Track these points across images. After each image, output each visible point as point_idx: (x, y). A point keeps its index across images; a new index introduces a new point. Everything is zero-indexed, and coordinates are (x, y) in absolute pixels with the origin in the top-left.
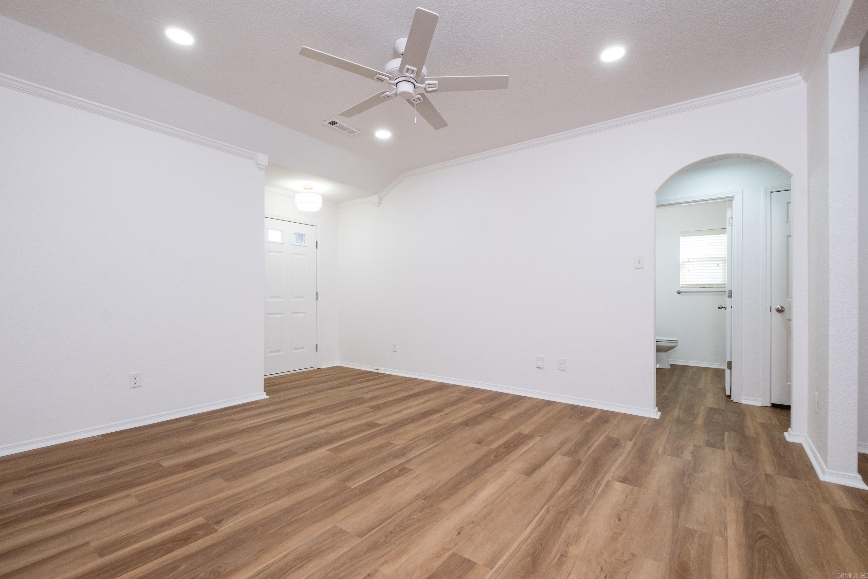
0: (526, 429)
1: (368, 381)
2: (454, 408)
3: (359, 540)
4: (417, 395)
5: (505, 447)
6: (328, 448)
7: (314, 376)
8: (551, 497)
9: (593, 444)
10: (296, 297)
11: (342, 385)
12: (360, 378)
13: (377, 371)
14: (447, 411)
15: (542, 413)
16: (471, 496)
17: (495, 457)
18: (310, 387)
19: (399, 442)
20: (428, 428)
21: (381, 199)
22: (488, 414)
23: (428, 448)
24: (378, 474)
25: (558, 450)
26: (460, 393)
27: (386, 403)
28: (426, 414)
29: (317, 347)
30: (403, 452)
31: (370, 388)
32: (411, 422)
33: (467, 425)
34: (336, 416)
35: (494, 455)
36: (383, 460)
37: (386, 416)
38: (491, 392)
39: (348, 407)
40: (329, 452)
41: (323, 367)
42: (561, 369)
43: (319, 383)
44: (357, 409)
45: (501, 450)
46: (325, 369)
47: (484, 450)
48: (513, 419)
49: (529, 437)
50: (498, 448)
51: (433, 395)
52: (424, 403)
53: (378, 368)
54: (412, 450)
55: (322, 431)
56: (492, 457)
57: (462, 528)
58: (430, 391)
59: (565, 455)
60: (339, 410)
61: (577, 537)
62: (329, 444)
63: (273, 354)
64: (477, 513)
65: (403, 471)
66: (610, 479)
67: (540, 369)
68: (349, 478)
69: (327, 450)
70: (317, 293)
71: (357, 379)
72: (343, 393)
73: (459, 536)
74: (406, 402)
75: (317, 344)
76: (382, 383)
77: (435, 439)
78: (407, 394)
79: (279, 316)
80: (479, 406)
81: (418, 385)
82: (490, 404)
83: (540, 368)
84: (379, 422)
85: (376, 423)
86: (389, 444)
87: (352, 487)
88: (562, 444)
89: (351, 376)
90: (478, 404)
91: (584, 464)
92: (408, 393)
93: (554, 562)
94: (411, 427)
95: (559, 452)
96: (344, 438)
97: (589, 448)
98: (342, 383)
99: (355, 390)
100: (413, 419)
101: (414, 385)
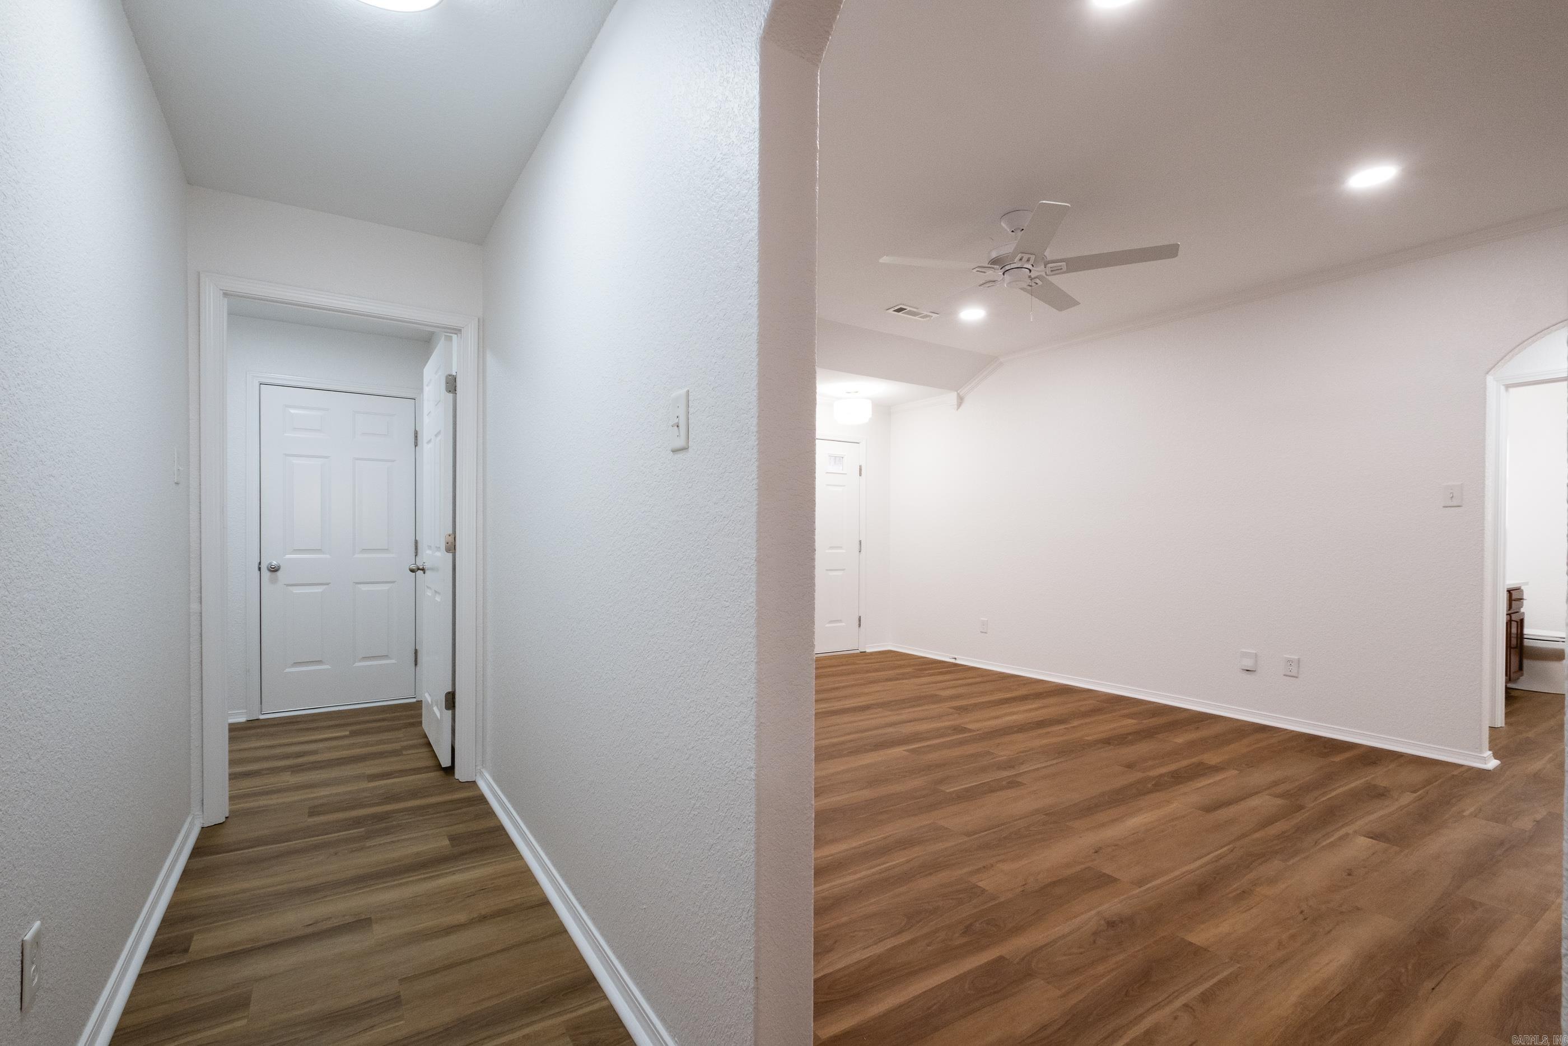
0: (1212, 758)
1: (941, 673)
2: (1087, 720)
3: (966, 839)
4: (1024, 698)
5: (1172, 776)
6: (905, 749)
7: (858, 662)
8: (1239, 838)
9: (1334, 789)
10: (831, 547)
11: (904, 676)
12: (930, 669)
13: (953, 661)
14: (1075, 723)
15: (1245, 741)
16: (1113, 821)
17: (1155, 785)
18: (858, 676)
19: (1003, 754)
20: (1045, 741)
21: (961, 400)
22: (1148, 734)
23: (1049, 763)
24: (979, 783)
25: (1265, 789)
27: (975, 705)
28: (1041, 724)
29: (860, 620)
30: (1009, 764)
31: (948, 683)
32: (1018, 732)
33: (1109, 744)
34: (905, 714)
35: (1153, 783)
36: (984, 769)
37: (978, 721)
38: (1155, 704)
39: (919, 705)
40: (908, 753)
41: (868, 651)
42: (1289, 673)
43: (868, 672)
44: (934, 709)
45: (1166, 778)
46: (872, 654)
47: (1136, 776)
48: (1191, 744)
49: (1216, 769)
50: (1161, 776)
51: (1052, 700)
52: (1036, 709)
53: (956, 657)
54: (1023, 764)
55: (891, 730)
56: (1150, 786)
57: (1100, 848)
58: (1045, 694)
59: (1277, 797)
60: (908, 708)
61: (1272, 881)
62: (902, 744)
64: (1123, 837)
65: (1013, 784)
66: (1350, 832)
67: (1247, 672)
68: (941, 781)
69: (907, 751)
70: (860, 542)
71: (926, 670)
72: (909, 687)
73: (1096, 854)
74: (1007, 705)
75: (860, 617)
76: (965, 678)
77: (1057, 755)
78: (1008, 695)
80: (1131, 721)
81: (1025, 684)
82: (1151, 720)
83: (1247, 670)
84: (970, 726)
85: (965, 728)
86: (988, 753)
87: (948, 791)
88: (1275, 784)
89: (914, 665)
90: (1129, 718)
91: (1308, 811)
93: (1231, 895)
94: (1020, 737)
95: (1267, 792)
96: (920, 741)
97: (1324, 794)
98: (903, 674)
99: (924, 684)
100: (1022, 728)
101: (1018, 685)
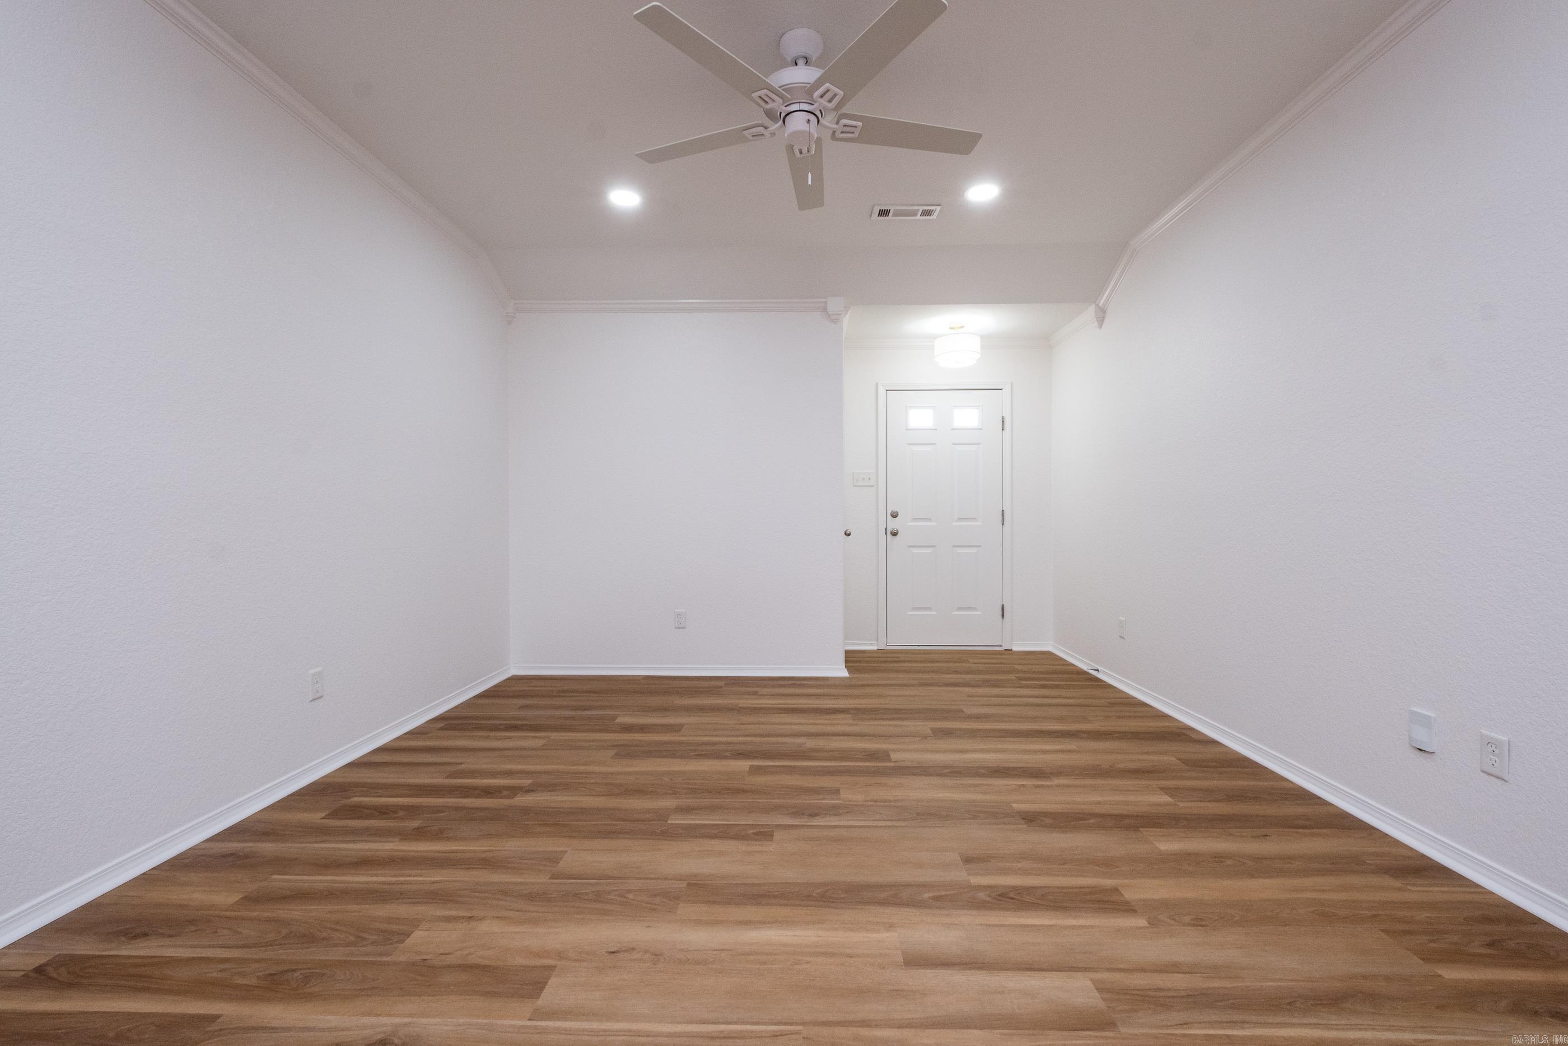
10: (960, 519)
12: (1037, 679)
13: (1096, 673)
26: (1177, 759)
29: (1003, 610)
41: (1015, 649)
53: (1100, 668)
59: (1099, 990)
63: (919, 613)
67: (1421, 752)
70: (1003, 512)
71: (1029, 679)
75: (1004, 605)
79: (929, 550)
80: (1166, 799)
83: (1420, 749)
89: (1030, 672)
90: (1166, 793)
92: (1062, 727)
